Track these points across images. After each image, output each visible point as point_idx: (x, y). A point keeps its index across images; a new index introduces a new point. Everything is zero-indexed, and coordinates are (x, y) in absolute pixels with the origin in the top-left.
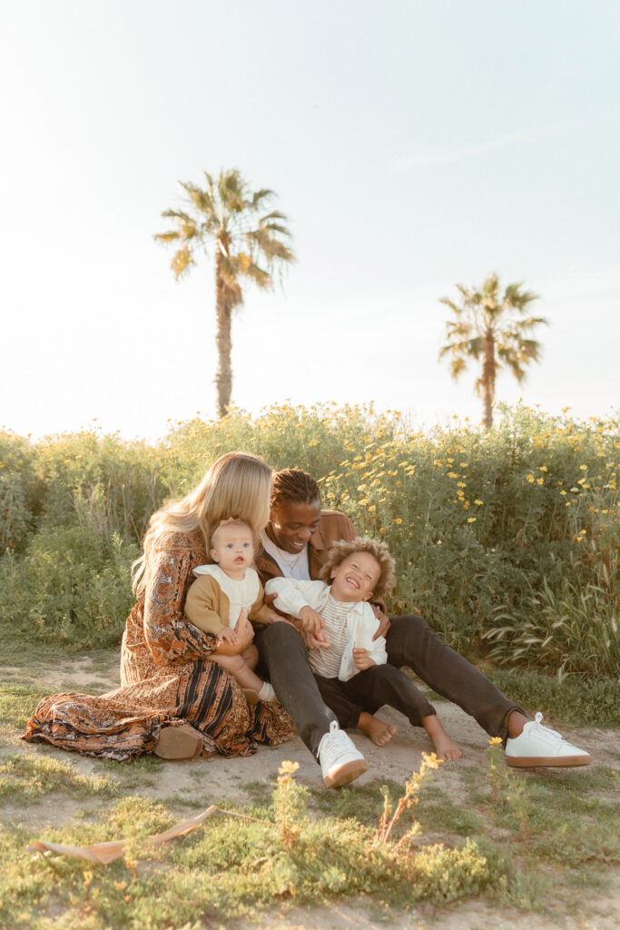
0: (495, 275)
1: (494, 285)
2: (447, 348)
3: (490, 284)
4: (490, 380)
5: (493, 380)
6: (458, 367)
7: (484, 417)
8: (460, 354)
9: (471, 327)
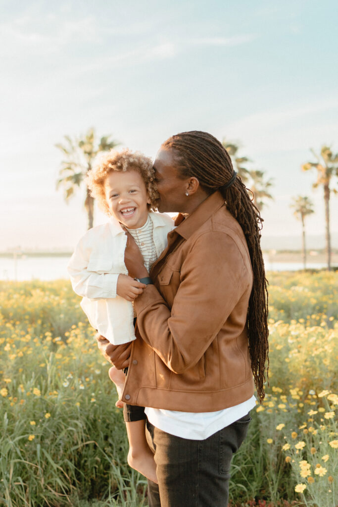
1: (91, 137)
2: (61, 181)
6: (70, 192)
8: (70, 184)
9: (76, 165)
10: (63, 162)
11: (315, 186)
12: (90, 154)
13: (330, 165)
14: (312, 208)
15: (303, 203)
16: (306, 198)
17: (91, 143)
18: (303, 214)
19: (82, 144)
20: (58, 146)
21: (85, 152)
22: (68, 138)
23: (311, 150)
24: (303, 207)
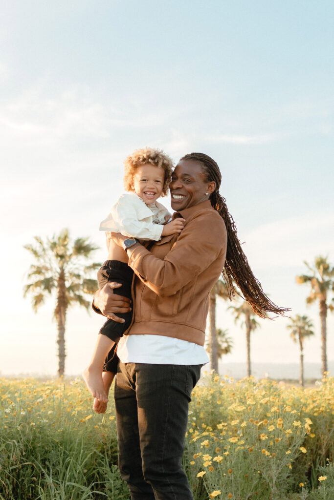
0: (67, 230)
1: (66, 237)
2: (29, 286)
3: (63, 237)
4: (62, 311)
5: (65, 310)
6: (39, 299)
7: (57, 339)
8: (39, 290)
9: (47, 269)
10: (33, 266)
11: (310, 300)
12: (62, 257)
13: (327, 278)
14: (311, 329)
15: (300, 324)
16: (304, 318)
17: (65, 246)
18: (301, 336)
19: (54, 246)
20: (28, 247)
21: (58, 255)
22: (37, 239)
23: (306, 263)
24: (301, 328)
